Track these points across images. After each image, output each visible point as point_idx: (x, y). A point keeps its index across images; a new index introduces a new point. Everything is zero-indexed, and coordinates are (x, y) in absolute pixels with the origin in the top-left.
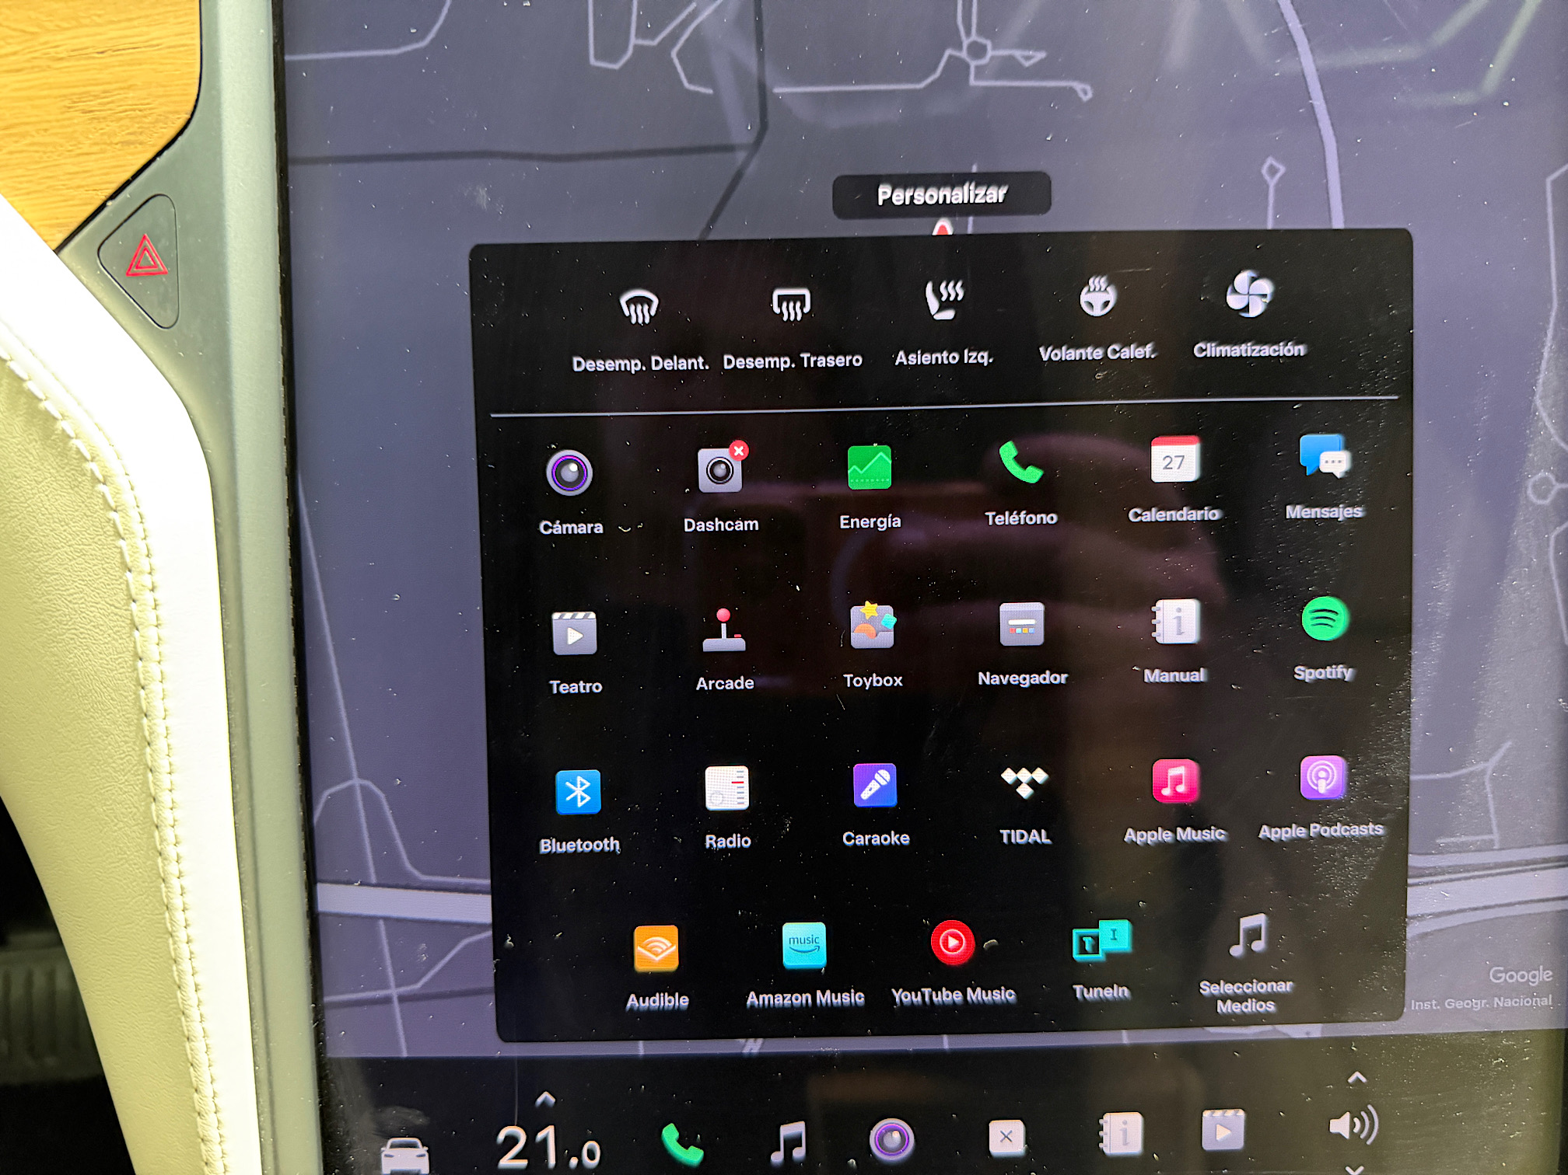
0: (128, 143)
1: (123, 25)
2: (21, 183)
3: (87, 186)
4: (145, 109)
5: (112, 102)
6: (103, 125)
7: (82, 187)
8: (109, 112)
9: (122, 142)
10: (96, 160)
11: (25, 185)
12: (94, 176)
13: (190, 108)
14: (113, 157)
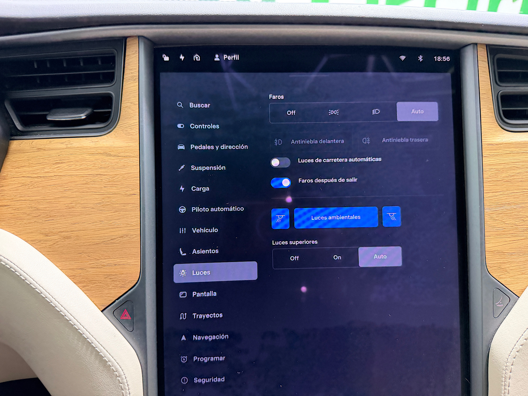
0: (122, 287)
1: (121, 259)
2: (94, 294)
3: (111, 296)
4: (126, 279)
5: (118, 277)
6: (115, 282)
7: (110, 297)
8: (117, 279)
9: (120, 287)
10: (113, 291)
11: (94, 295)
12: (113, 294)
13: (137, 279)
14: (118, 290)
